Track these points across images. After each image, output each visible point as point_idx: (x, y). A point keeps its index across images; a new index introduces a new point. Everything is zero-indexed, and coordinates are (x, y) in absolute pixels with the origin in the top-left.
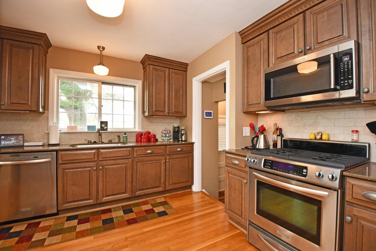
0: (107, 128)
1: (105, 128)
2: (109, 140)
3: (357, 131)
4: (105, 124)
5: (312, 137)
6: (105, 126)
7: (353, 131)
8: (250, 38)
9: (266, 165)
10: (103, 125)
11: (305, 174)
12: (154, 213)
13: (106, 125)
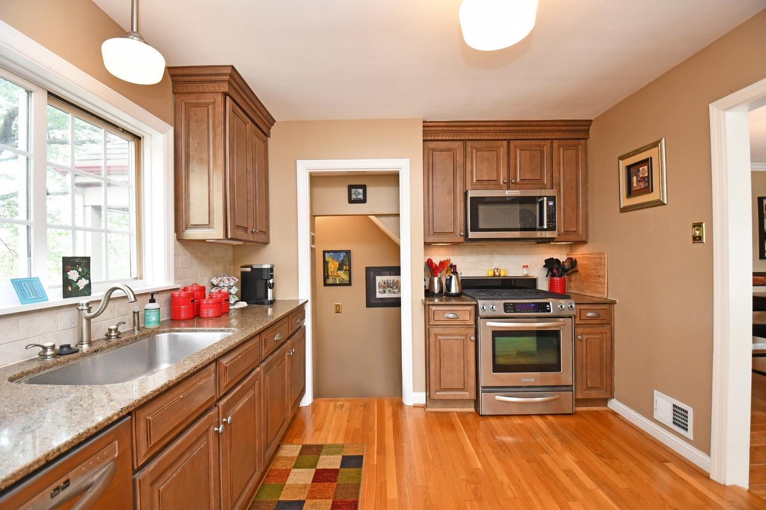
0: (88, 287)
1: (82, 283)
2: (110, 330)
3: (527, 266)
4: (80, 270)
5: (491, 274)
6: (79, 278)
7: (524, 266)
8: (440, 138)
9: (508, 309)
10: (73, 275)
11: (549, 309)
12: (340, 472)
13: (86, 275)
